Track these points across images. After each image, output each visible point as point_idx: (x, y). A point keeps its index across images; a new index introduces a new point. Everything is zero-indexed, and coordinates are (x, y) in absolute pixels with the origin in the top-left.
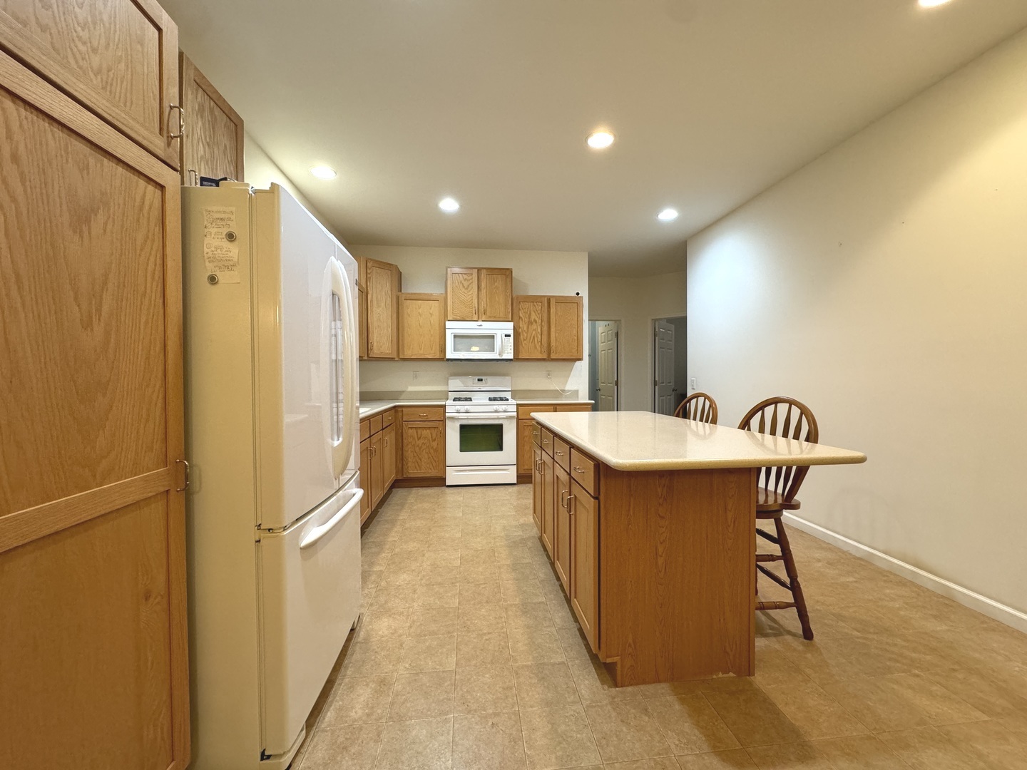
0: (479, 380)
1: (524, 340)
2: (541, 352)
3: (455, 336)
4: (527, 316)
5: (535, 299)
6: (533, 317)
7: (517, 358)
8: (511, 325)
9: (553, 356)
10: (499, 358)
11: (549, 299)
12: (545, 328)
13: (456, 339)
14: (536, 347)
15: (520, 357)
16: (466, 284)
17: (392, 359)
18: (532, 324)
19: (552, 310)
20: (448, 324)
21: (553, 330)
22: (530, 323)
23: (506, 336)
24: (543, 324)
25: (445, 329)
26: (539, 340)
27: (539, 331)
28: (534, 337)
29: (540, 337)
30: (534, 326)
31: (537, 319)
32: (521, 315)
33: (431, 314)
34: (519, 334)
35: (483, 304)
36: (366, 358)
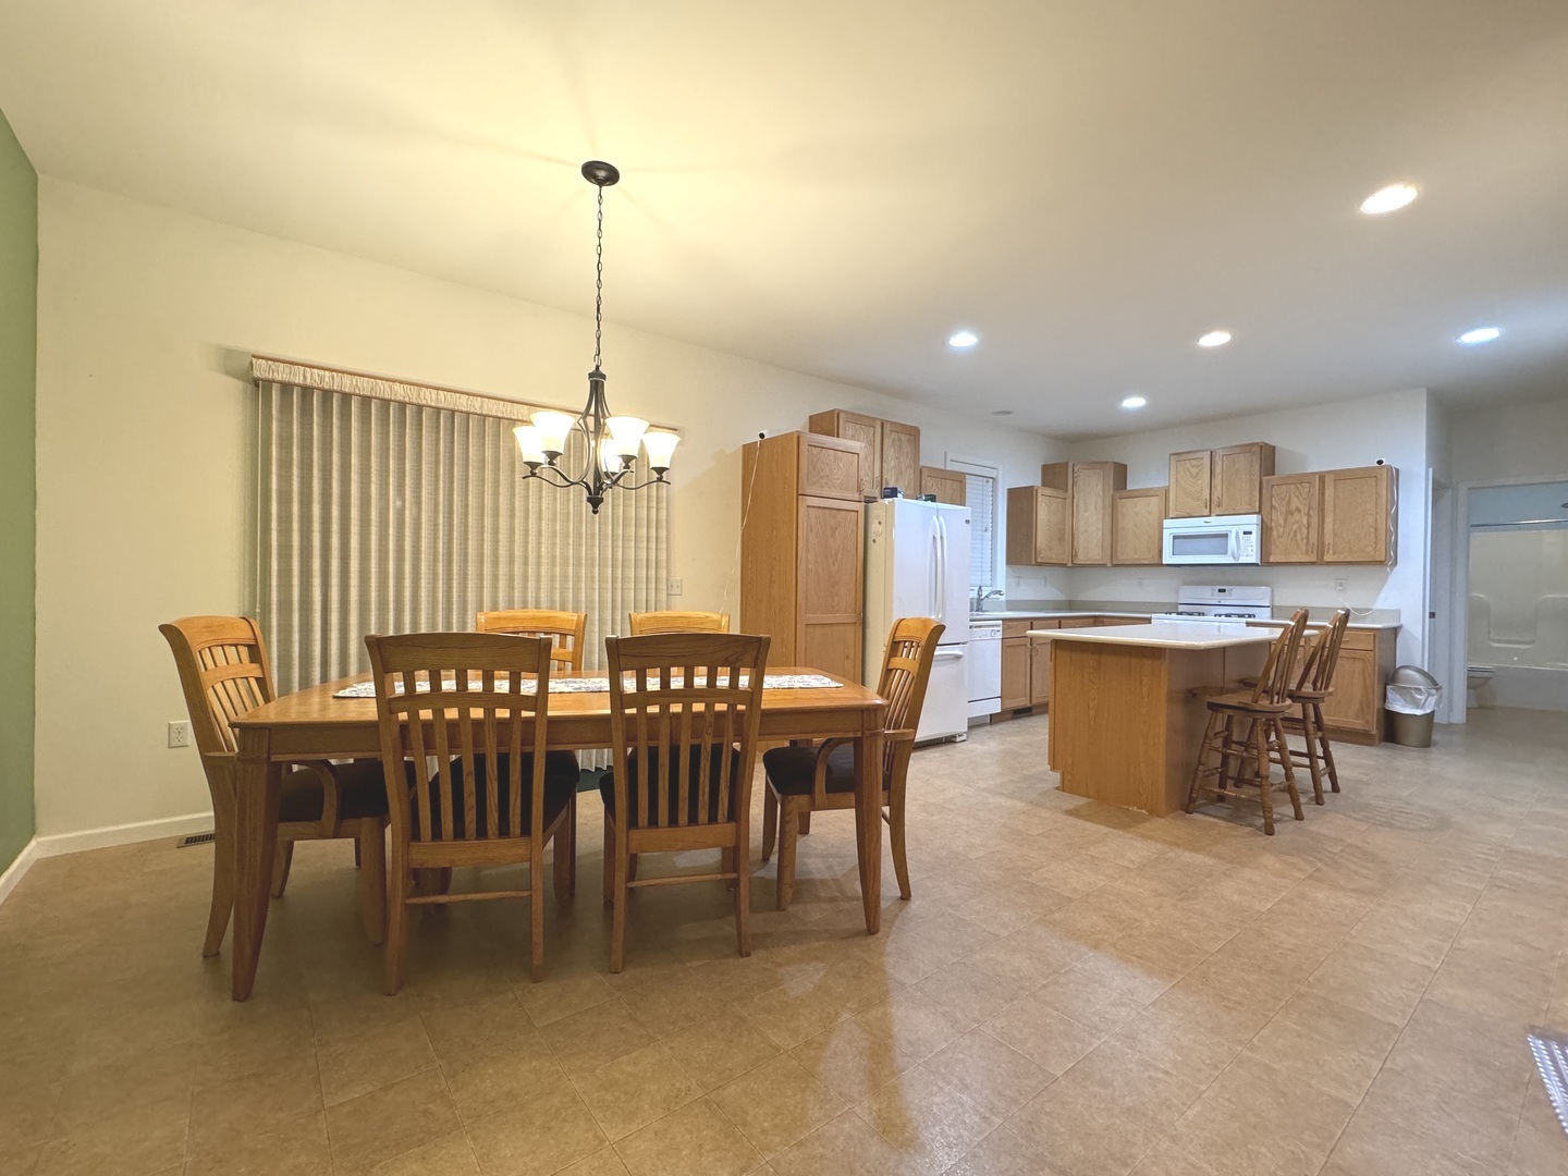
0: (1220, 591)
1: (1279, 537)
2: (1307, 553)
3: (1175, 538)
4: (1284, 503)
5: (1302, 479)
6: (1295, 503)
7: (1265, 562)
8: (1255, 518)
9: (1327, 558)
10: (1234, 562)
11: (1322, 477)
12: (1315, 520)
13: (1176, 541)
14: (1298, 546)
15: (1271, 560)
16: (1194, 471)
17: (1104, 565)
18: (1292, 514)
19: (1329, 492)
20: (1167, 523)
21: (1329, 519)
22: (1289, 513)
23: (1245, 533)
24: (1311, 512)
25: (1161, 529)
26: (1304, 536)
27: (1305, 522)
28: (1295, 532)
29: (1306, 531)
30: (1296, 517)
31: (1302, 507)
32: (1274, 503)
33: (1150, 513)
34: (1271, 529)
35: (1216, 494)
36: (1070, 565)
